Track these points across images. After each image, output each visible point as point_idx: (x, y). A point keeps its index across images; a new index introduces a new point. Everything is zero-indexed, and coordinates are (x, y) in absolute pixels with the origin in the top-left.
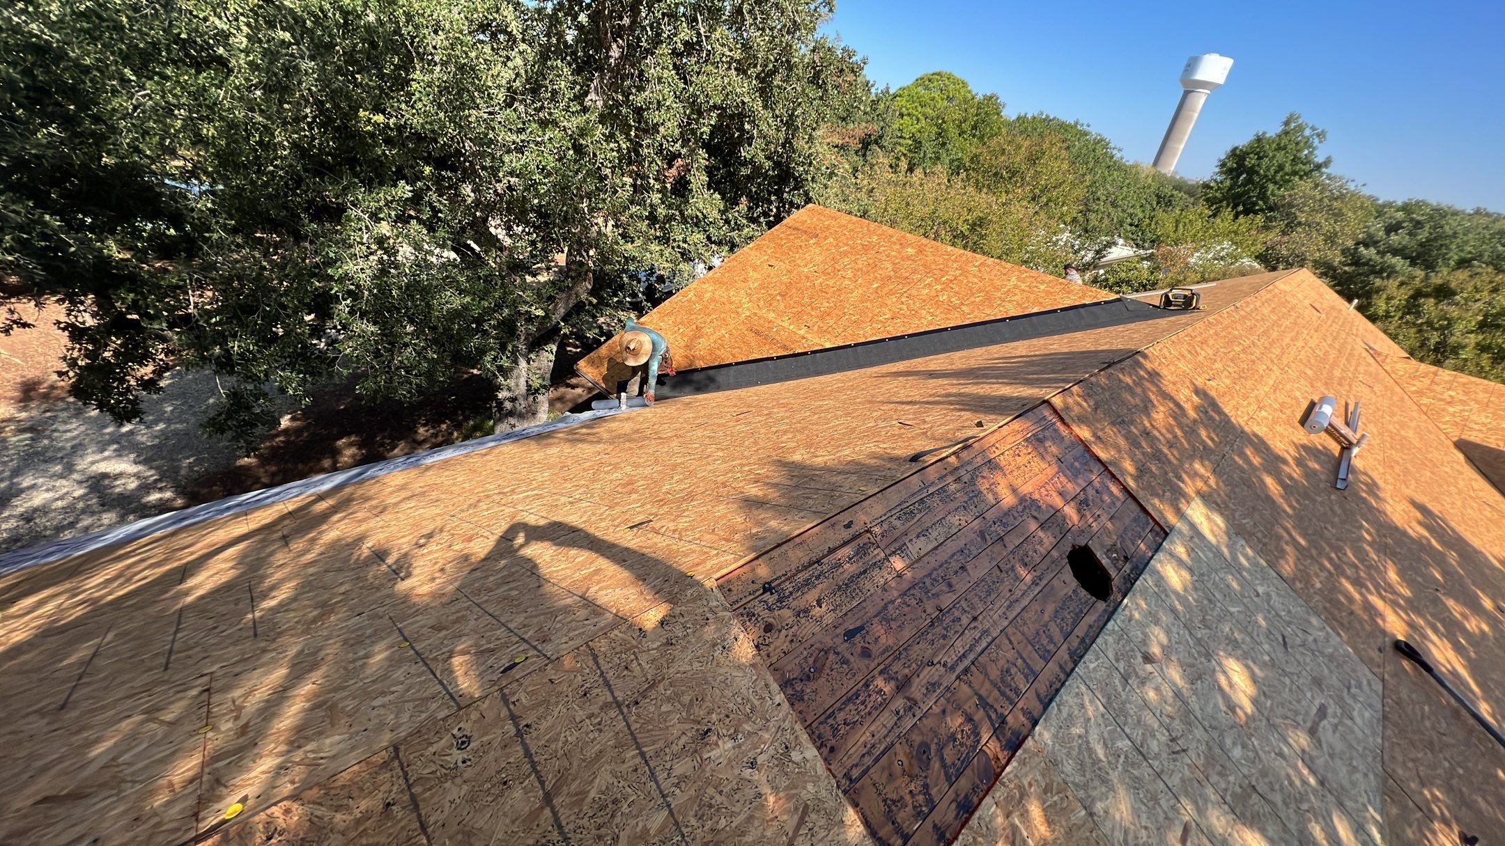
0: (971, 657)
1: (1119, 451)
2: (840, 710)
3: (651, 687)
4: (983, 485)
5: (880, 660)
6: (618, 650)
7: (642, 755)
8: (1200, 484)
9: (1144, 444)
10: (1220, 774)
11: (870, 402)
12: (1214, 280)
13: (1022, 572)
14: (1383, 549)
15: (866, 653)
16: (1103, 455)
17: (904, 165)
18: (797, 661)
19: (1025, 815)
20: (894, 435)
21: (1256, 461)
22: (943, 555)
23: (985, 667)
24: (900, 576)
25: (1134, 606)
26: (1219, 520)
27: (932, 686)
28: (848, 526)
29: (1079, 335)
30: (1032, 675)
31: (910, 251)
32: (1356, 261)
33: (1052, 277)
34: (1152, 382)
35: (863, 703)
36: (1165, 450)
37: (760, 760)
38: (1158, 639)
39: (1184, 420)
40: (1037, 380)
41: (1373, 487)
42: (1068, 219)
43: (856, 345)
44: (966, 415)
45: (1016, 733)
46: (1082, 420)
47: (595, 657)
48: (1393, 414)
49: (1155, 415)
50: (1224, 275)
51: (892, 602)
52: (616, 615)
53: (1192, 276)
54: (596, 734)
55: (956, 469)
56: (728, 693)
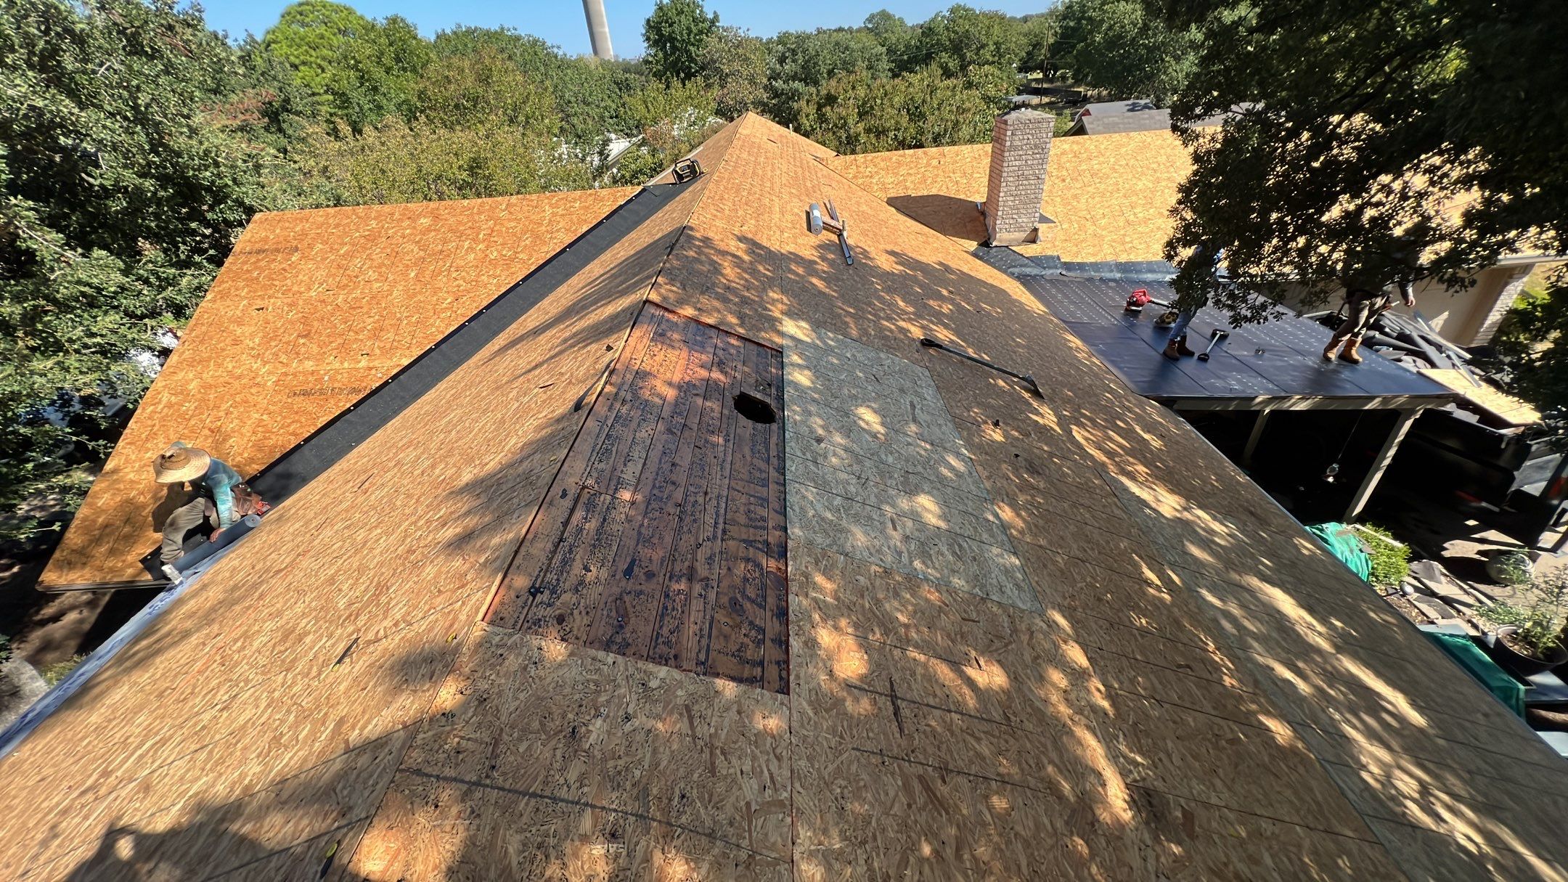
0: (721, 520)
1: (719, 311)
2: (661, 627)
3: (496, 745)
4: (646, 394)
5: (663, 571)
6: (436, 747)
7: (534, 795)
8: (780, 306)
9: (731, 297)
10: (891, 477)
11: (497, 388)
12: (700, 144)
13: (714, 439)
14: (889, 290)
15: (650, 575)
16: (710, 321)
17: (345, 129)
18: (603, 623)
19: (816, 587)
20: (544, 401)
21: (800, 271)
22: (652, 466)
23: (734, 520)
24: (633, 503)
25: (793, 413)
26: (803, 324)
27: (710, 561)
28: (564, 495)
29: (633, 235)
30: (764, 501)
31: (425, 221)
32: (776, 94)
33: (578, 193)
34: (708, 247)
35: (673, 609)
36: (747, 294)
37: (630, 710)
38: (817, 423)
39: (745, 266)
40: (628, 287)
41: (865, 253)
42: (556, 131)
43: (438, 345)
44: (594, 347)
45: (780, 545)
46: (681, 302)
47: (418, 772)
48: (850, 199)
49: (725, 272)
50: (704, 138)
51: (642, 525)
52: (405, 727)
53: (685, 147)
54: (477, 821)
55: (617, 394)
56: (567, 690)
